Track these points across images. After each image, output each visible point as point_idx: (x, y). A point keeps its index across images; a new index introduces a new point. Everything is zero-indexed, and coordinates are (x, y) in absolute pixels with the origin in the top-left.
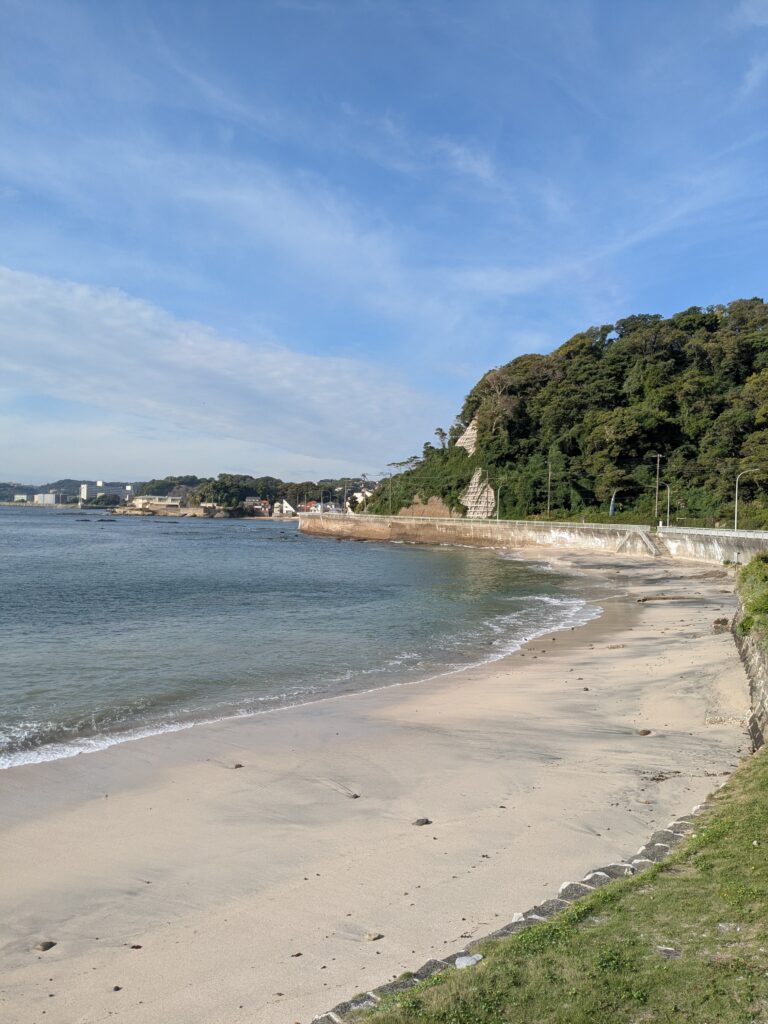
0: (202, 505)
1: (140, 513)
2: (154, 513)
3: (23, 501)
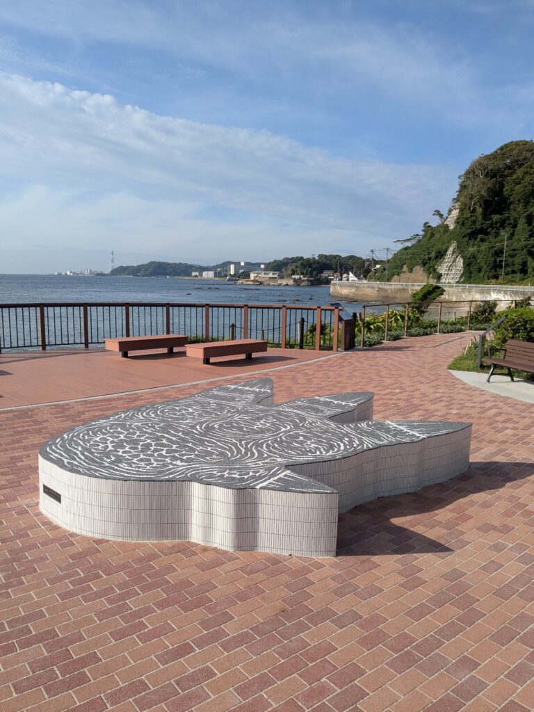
0: (293, 277)
1: (252, 283)
2: (261, 283)
3: (196, 276)
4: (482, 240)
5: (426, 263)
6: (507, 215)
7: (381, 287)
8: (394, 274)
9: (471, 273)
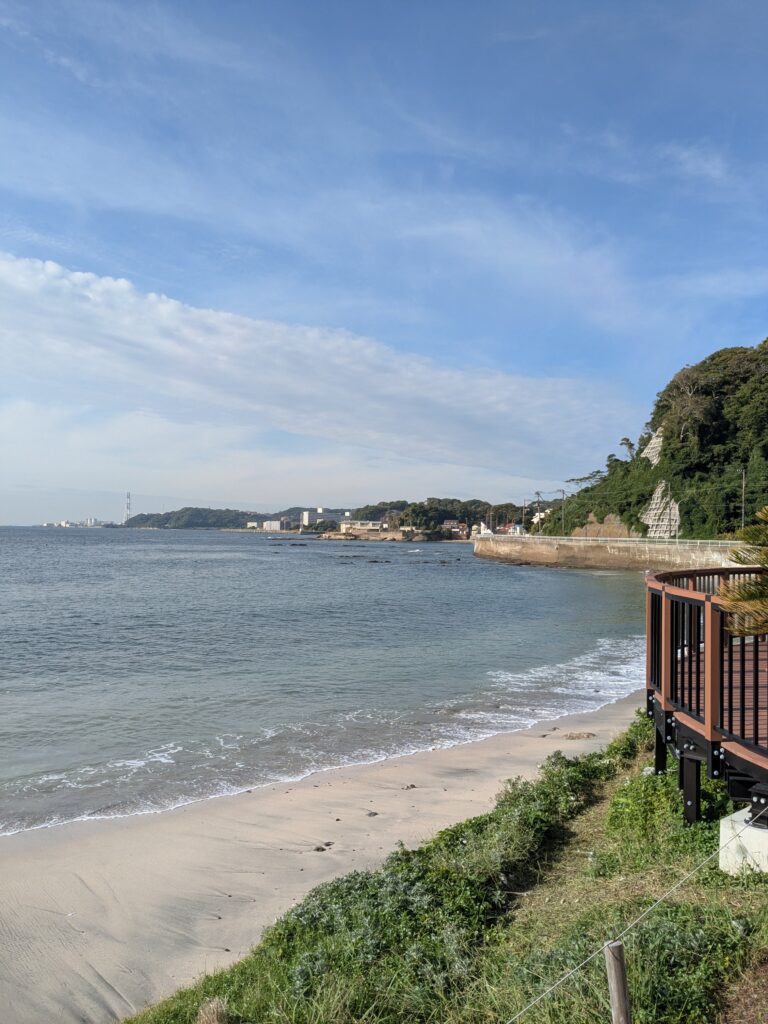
0: (402, 528)
1: (343, 537)
2: (356, 537)
3: (254, 528)
4: (702, 479)
5: (625, 510)
6: (732, 445)
7: (562, 543)
8: (574, 526)
9: (692, 524)
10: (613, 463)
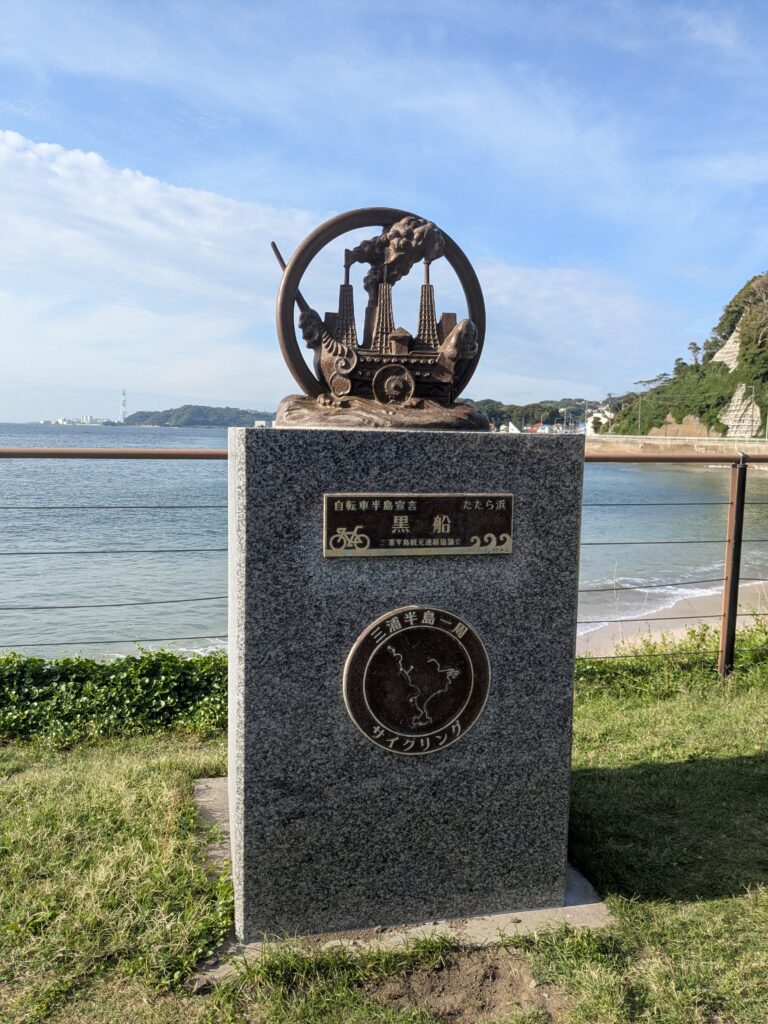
5: (704, 412)
7: (647, 442)
8: (651, 426)
10: (681, 367)
